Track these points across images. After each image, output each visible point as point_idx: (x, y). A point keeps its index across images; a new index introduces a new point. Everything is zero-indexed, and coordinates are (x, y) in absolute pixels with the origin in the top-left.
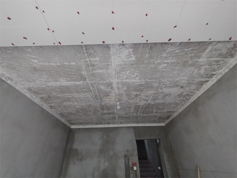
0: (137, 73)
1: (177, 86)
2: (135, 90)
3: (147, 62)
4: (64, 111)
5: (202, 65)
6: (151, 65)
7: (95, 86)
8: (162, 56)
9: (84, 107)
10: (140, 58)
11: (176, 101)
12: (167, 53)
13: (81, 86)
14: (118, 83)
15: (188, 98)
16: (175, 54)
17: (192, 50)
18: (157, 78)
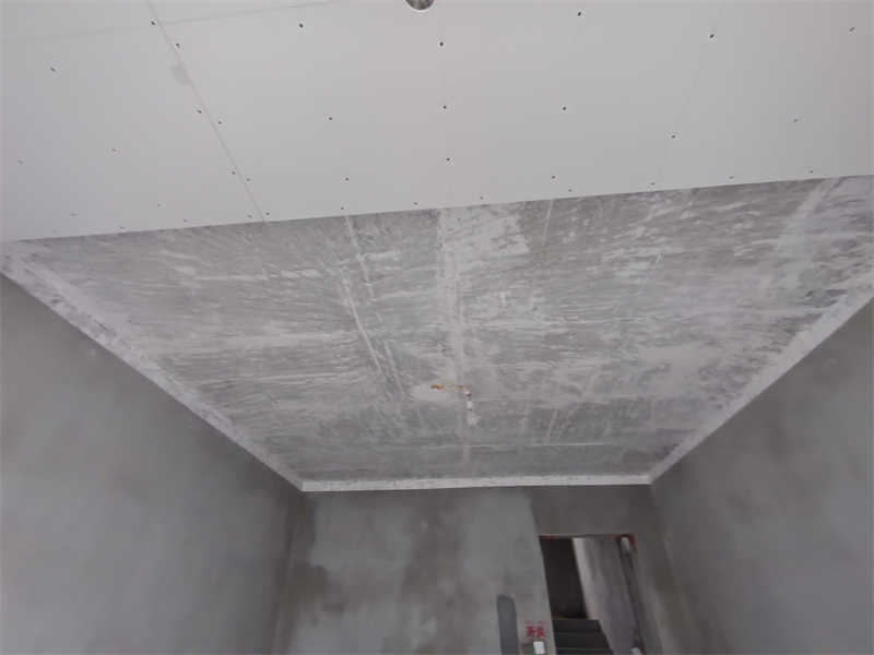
0: (539, 296)
1: (693, 338)
2: (529, 358)
3: (573, 258)
4: (280, 434)
5: (787, 261)
6: (589, 269)
7: (386, 347)
8: (629, 233)
9: (348, 418)
10: (547, 244)
11: (689, 392)
12: (649, 225)
13: (338, 345)
14: (469, 334)
15: (739, 379)
16: (680, 226)
17: (743, 208)
18: (613, 313)
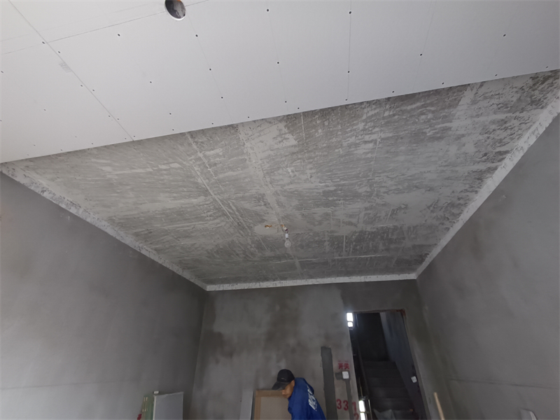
0: (311, 169)
1: (417, 187)
2: (317, 206)
3: (325, 145)
4: (186, 258)
5: (463, 136)
6: (337, 150)
7: (231, 205)
8: (355, 127)
9: (221, 247)
10: (307, 138)
11: (426, 221)
12: (366, 121)
13: (203, 205)
14: (276, 194)
15: (455, 211)
16: (386, 120)
17: (423, 106)
18: (360, 176)
